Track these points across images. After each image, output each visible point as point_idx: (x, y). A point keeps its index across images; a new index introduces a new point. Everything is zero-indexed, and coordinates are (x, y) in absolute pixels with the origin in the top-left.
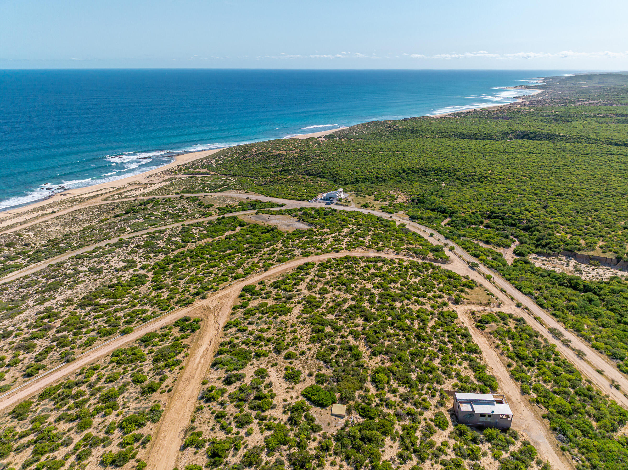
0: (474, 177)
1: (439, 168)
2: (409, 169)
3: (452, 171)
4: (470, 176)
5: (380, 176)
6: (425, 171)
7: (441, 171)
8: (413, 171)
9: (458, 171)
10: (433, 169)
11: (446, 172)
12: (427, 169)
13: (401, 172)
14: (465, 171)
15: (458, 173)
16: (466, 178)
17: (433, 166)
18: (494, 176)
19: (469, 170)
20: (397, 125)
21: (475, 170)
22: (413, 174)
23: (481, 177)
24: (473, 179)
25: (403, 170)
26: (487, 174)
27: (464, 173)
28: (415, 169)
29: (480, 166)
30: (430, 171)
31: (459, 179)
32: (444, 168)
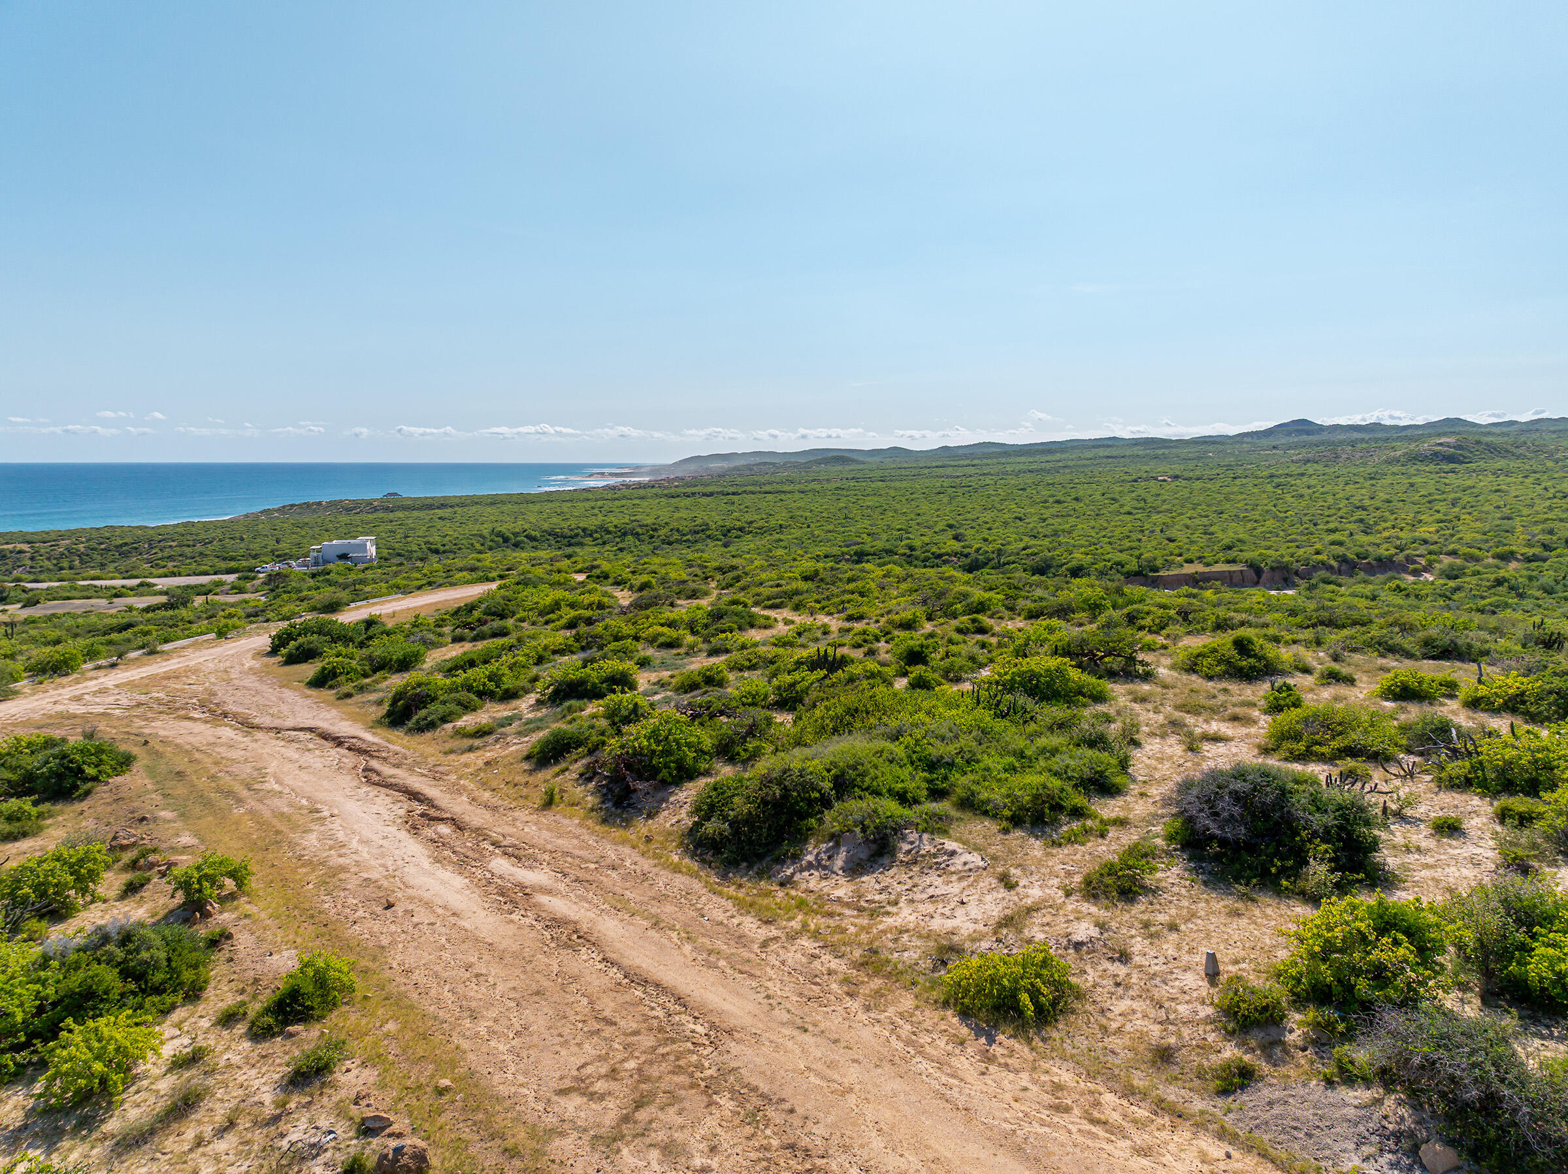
0: (708, 533)
1: (601, 527)
2: (516, 534)
3: (639, 530)
4: (698, 533)
5: (442, 548)
6: (565, 537)
7: (609, 532)
8: (532, 538)
9: (655, 530)
10: (584, 530)
11: (625, 534)
13: (501, 540)
14: (675, 525)
15: (660, 533)
16: (689, 537)
18: (761, 523)
19: (685, 523)
20: (376, 504)
21: (699, 521)
22: (535, 544)
23: (729, 531)
24: (709, 537)
25: (503, 536)
26: (738, 524)
27: (678, 530)
28: (533, 533)
29: (702, 516)
30: (577, 535)
31: (670, 543)
32: (616, 526)
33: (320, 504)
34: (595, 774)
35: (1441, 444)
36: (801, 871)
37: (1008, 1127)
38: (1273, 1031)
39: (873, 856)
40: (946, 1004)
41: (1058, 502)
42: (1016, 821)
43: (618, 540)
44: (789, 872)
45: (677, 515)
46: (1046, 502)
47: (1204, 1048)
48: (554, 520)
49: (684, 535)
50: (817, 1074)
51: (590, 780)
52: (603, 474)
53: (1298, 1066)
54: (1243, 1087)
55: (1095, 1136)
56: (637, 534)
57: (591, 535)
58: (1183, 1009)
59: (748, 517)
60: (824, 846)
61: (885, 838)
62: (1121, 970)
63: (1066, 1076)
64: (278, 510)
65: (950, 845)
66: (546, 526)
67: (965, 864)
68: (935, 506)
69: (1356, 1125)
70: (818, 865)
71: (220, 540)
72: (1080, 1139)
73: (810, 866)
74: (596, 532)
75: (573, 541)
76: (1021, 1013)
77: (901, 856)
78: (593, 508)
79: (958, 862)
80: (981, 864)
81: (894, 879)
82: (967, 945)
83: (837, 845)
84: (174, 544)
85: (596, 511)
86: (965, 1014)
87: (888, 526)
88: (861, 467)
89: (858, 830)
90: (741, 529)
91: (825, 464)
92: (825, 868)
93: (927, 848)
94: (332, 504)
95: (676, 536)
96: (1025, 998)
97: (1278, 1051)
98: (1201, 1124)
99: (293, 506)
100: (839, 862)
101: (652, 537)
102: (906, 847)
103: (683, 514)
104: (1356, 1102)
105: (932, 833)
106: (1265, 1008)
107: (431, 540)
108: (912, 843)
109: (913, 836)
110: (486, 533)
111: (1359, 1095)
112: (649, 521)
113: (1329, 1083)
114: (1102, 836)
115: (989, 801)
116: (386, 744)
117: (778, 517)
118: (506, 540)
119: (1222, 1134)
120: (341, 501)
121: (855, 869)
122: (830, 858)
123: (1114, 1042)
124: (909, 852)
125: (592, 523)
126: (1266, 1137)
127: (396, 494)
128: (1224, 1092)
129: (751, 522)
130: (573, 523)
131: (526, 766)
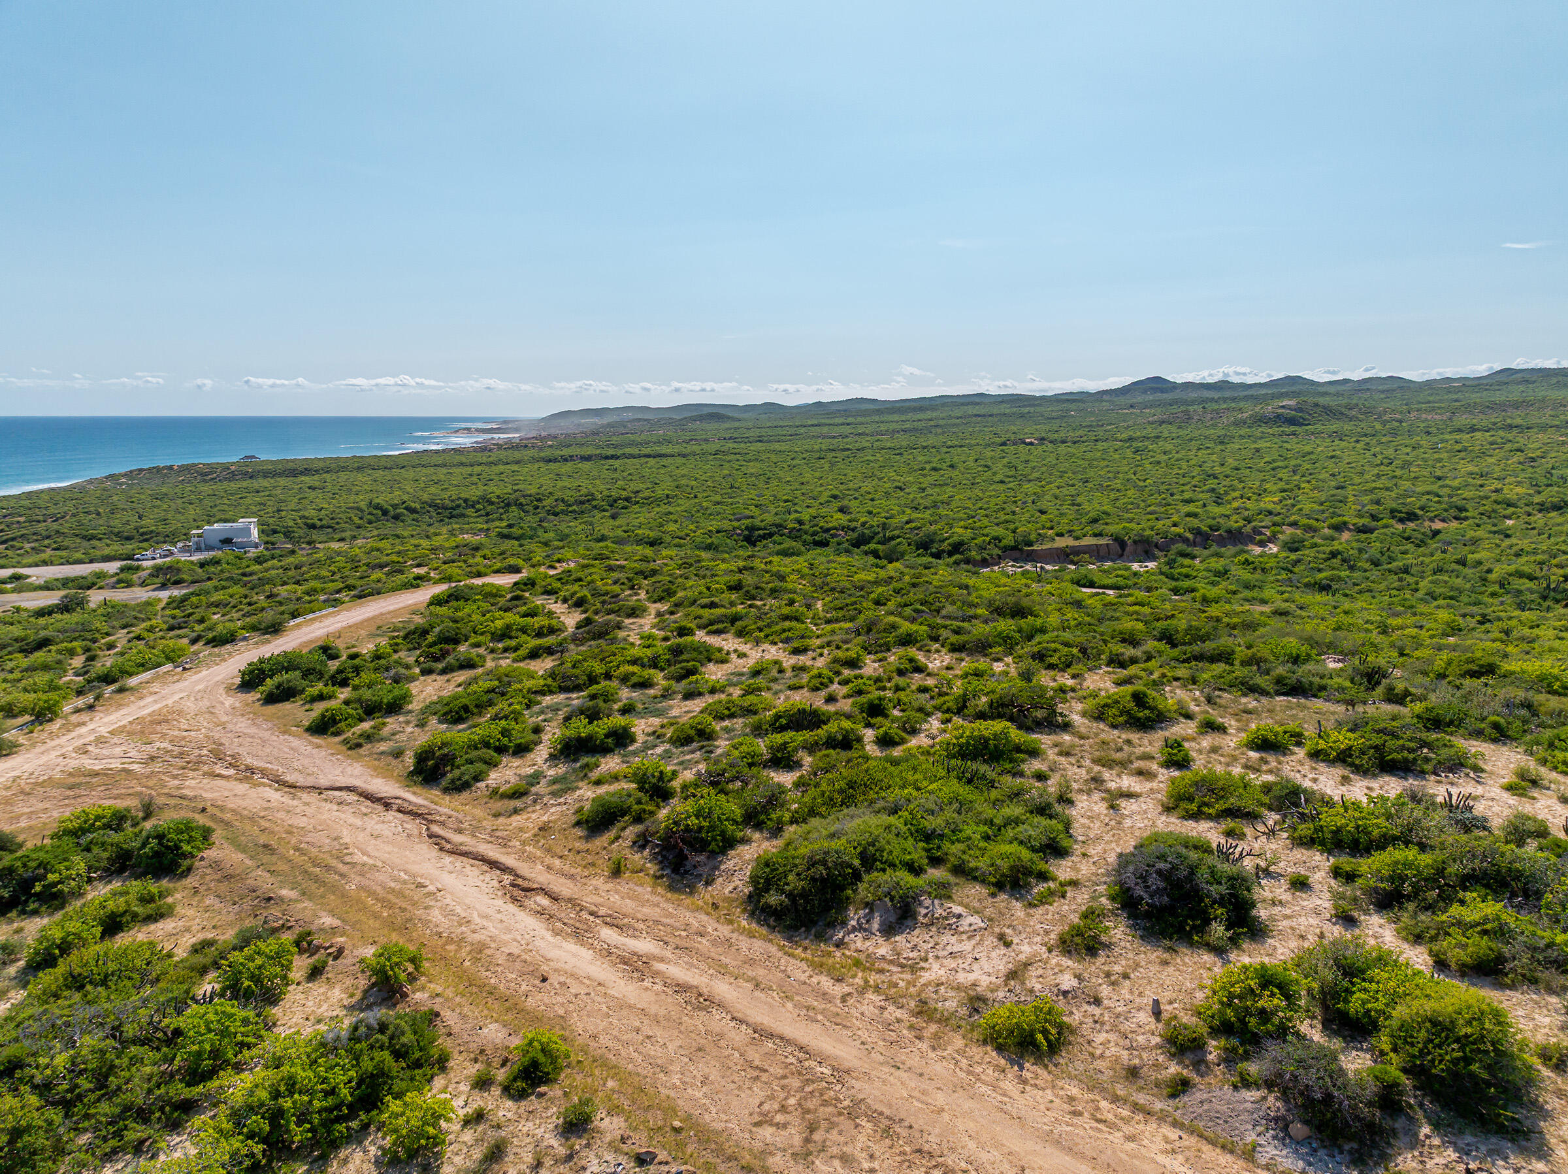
0: (594, 503)
1: (483, 498)
2: (395, 506)
3: (522, 500)
4: (582, 503)
5: (319, 523)
6: (446, 509)
7: (492, 503)
8: (412, 510)
10: (466, 501)
11: (508, 505)
12: (450, 505)
13: (379, 512)
14: (559, 495)
15: (545, 503)
16: (574, 507)
17: (462, 495)
18: (647, 494)
19: (570, 493)
20: (233, 468)
21: (584, 491)
22: (416, 516)
23: (615, 501)
24: (595, 507)
25: (381, 509)
26: (624, 494)
27: (563, 500)
28: (413, 505)
29: (586, 486)
30: (458, 506)
31: (556, 514)
32: (498, 497)
33: (170, 468)
34: (647, 842)
35: (1283, 407)
36: (849, 934)
37: (1048, 1128)
38: (1199, 1053)
39: (899, 919)
40: (985, 1042)
41: (935, 469)
42: (1000, 886)
43: (501, 511)
44: (841, 935)
45: (560, 484)
46: (923, 469)
47: (1157, 1066)
48: (433, 490)
49: (570, 505)
50: (918, 1100)
51: (643, 847)
52: (468, 429)
53: (1216, 1076)
54: (1184, 1092)
55: (1100, 1131)
56: (521, 504)
57: (473, 506)
58: (1141, 1039)
59: (633, 486)
60: (861, 912)
61: (907, 905)
62: (1097, 1011)
63: (1075, 1091)
64: (125, 475)
65: (957, 909)
66: (425, 497)
67: (970, 925)
68: (817, 474)
69: (1253, 1113)
70: (859, 928)
71: (74, 515)
72: (1093, 1133)
73: (854, 929)
74: (479, 503)
75: (455, 512)
76: (1037, 1046)
77: (921, 919)
78: (471, 475)
79: (964, 924)
80: (982, 925)
81: (918, 936)
82: (989, 995)
83: (872, 911)
84: (22, 519)
85: (475, 479)
86: (1000, 1049)
87: (775, 496)
88: (737, 424)
89: (887, 899)
90: (627, 499)
91: (701, 421)
92: (865, 930)
93: (940, 911)
94: (184, 469)
95: (562, 507)
96: (1040, 1037)
97: (1203, 1068)
98: (1162, 1118)
99: (141, 470)
100: (875, 925)
101: (536, 508)
102: (923, 911)
103: (566, 482)
104: (1252, 1099)
105: (940, 899)
106: (1195, 1039)
107: (307, 514)
108: (927, 908)
109: (928, 902)
110: (363, 505)
111: (1252, 1095)
112: (533, 490)
113: (1235, 1087)
114: (1064, 897)
115: (977, 869)
116: (433, 806)
117: (663, 486)
118: (385, 513)
119: (1175, 1124)
120: (194, 465)
121: (889, 931)
122: (868, 922)
123: (1100, 1064)
124: (926, 915)
125: (474, 493)
126: (1201, 1124)
127: (254, 457)
128: (1173, 1096)
129: (638, 492)
130: (453, 493)
131: (579, 832)
